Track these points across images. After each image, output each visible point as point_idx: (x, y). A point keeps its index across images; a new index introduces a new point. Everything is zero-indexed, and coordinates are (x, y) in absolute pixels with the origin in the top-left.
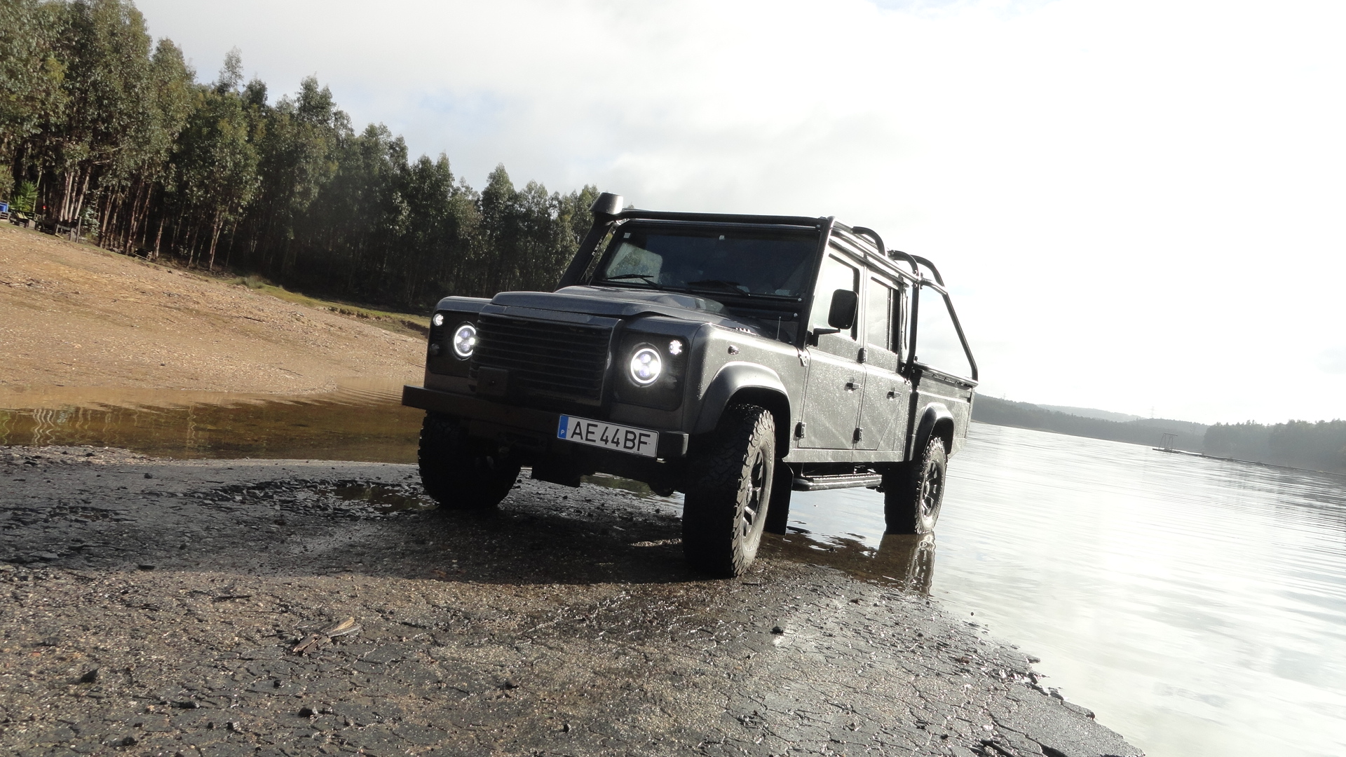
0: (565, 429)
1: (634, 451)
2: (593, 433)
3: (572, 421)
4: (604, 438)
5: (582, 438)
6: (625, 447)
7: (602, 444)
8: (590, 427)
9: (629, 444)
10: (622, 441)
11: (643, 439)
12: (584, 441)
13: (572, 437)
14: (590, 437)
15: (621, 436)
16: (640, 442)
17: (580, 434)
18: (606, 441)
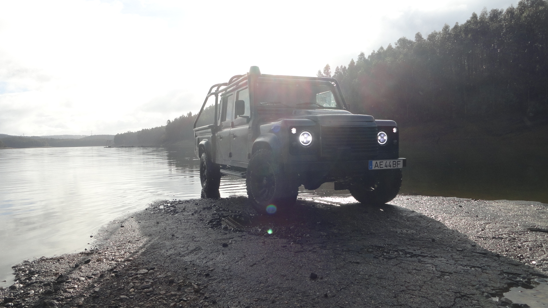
0: (372, 165)
1: (396, 167)
2: (382, 165)
3: (374, 162)
4: (386, 166)
5: (378, 168)
7: (385, 168)
9: (394, 166)
10: (392, 165)
12: (379, 168)
13: (375, 168)
14: (381, 166)
15: (391, 163)
16: (398, 164)
17: (378, 166)
18: (387, 166)
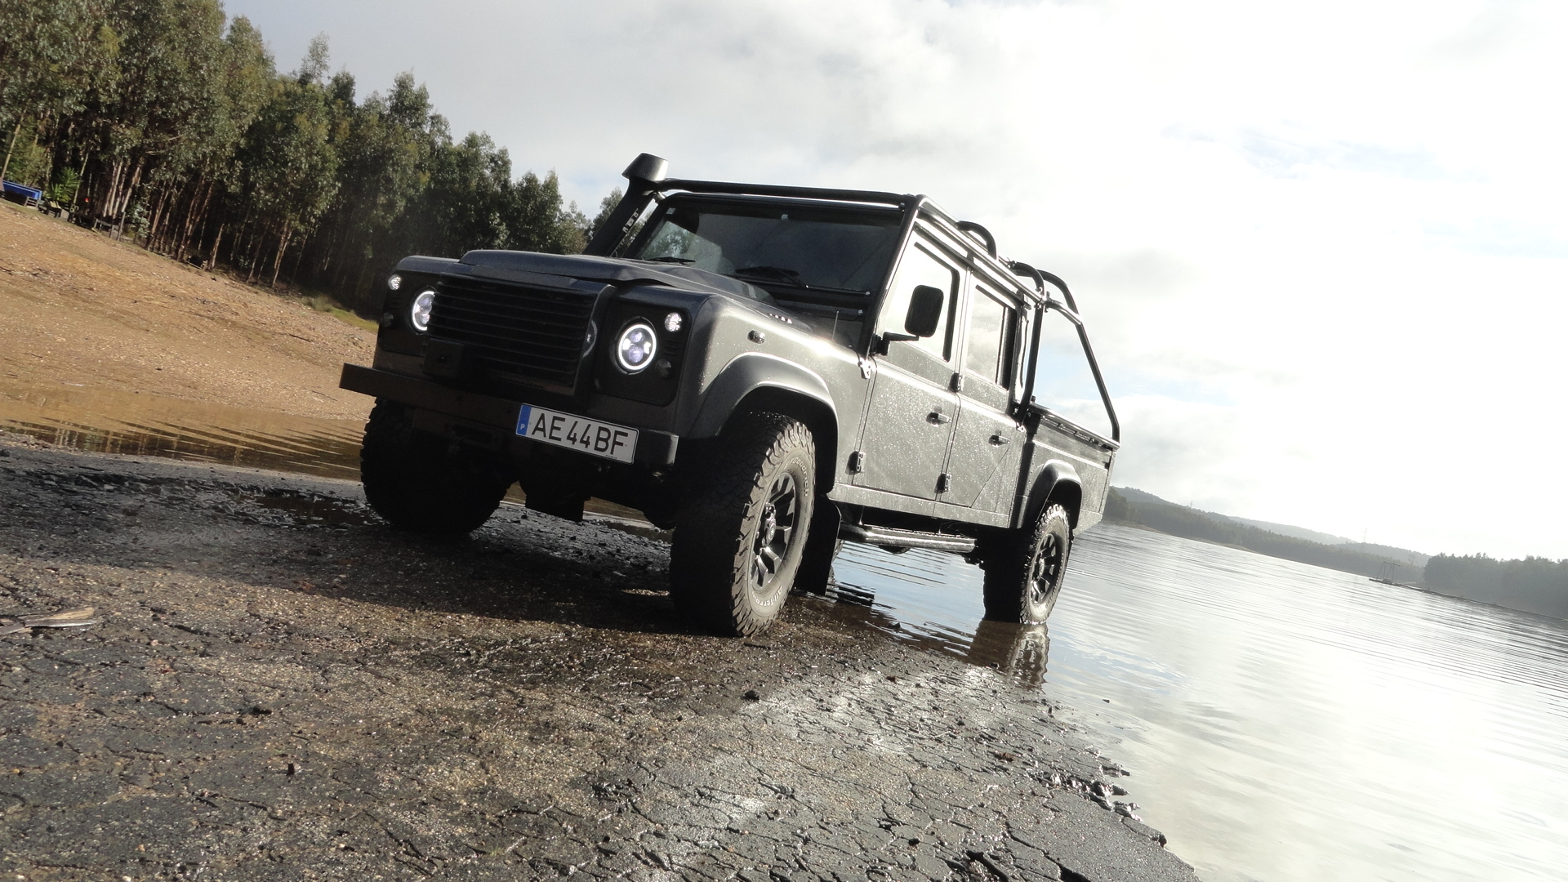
0: (526, 421)
1: (606, 454)
2: (559, 429)
3: (535, 413)
4: (572, 436)
5: (545, 436)
6: (597, 448)
7: (566, 443)
8: (556, 421)
9: (602, 445)
10: (593, 441)
11: (619, 439)
12: (547, 440)
13: (533, 433)
14: (555, 433)
15: (592, 434)
16: (615, 443)
17: (543, 430)
18: (574, 440)
